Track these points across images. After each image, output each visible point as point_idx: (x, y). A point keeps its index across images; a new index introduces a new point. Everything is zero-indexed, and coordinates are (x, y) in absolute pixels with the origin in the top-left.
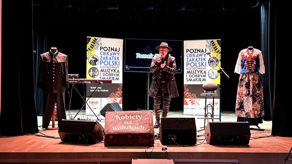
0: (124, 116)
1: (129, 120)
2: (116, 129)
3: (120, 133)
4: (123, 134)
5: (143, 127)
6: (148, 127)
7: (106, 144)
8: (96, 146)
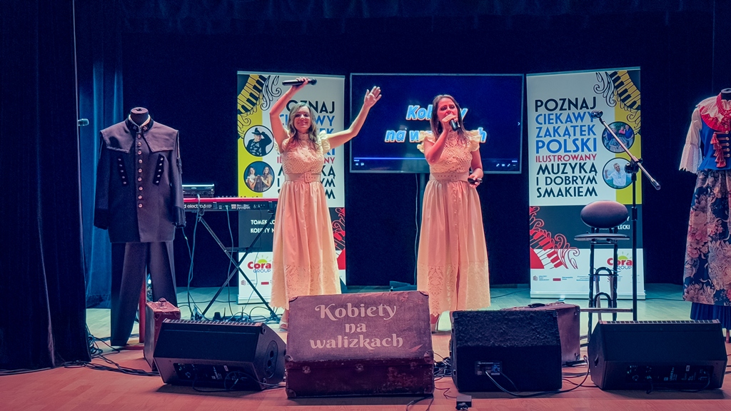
0: (342, 307)
1: (358, 320)
2: (321, 347)
3: (331, 358)
4: (340, 362)
5: (400, 339)
6: (413, 341)
7: (291, 391)
8: (262, 399)
